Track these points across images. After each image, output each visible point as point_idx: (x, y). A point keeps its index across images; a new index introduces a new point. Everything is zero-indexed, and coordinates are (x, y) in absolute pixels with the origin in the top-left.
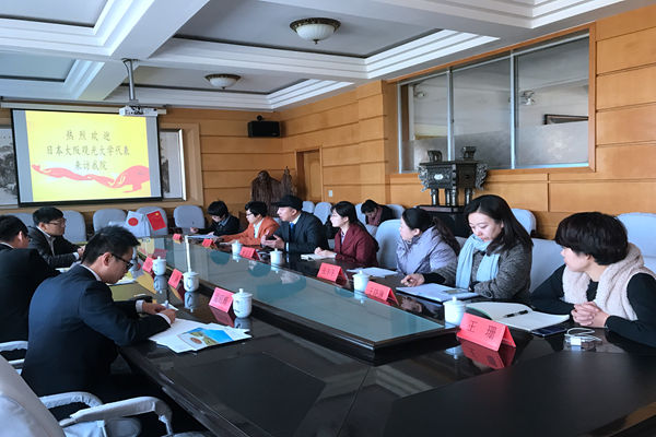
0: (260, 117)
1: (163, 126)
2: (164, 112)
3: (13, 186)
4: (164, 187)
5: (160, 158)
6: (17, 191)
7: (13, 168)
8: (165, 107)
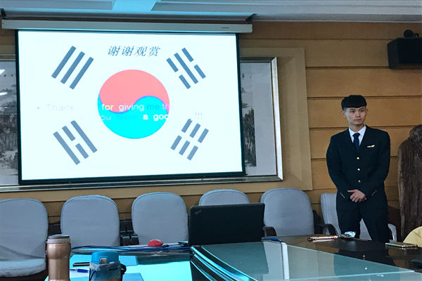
0: (408, 33)
1: (247, 52)
2: (248, 29)
3: (13, 154)
4: (248, 156)
5: (241, 106)
6: (18, 164)
7: (14, 125)
8: (249, 20)
